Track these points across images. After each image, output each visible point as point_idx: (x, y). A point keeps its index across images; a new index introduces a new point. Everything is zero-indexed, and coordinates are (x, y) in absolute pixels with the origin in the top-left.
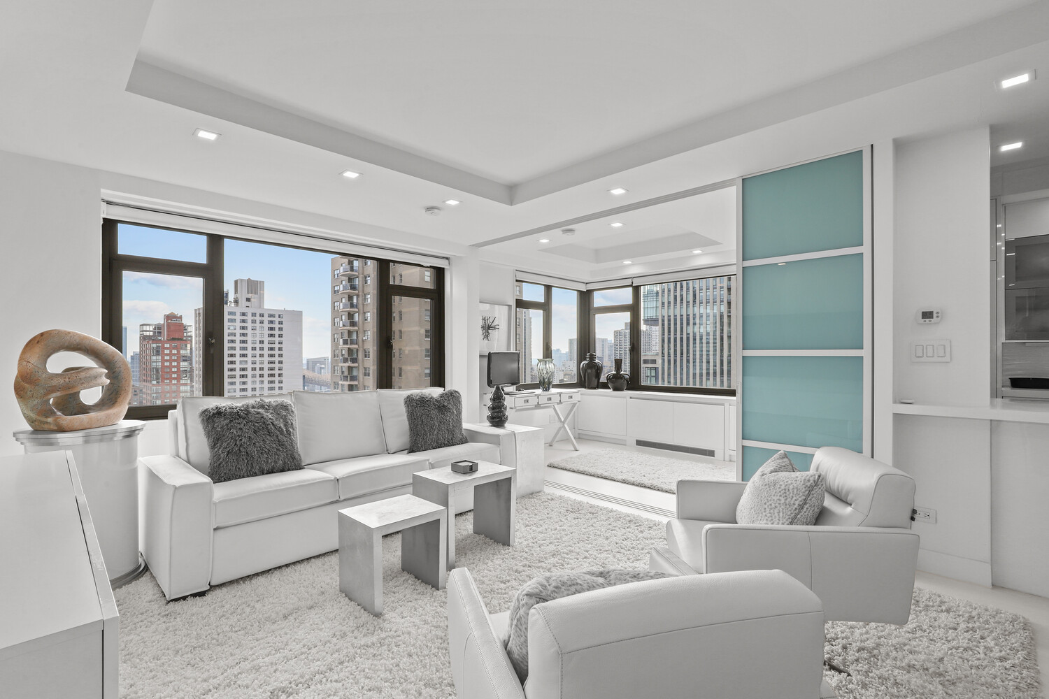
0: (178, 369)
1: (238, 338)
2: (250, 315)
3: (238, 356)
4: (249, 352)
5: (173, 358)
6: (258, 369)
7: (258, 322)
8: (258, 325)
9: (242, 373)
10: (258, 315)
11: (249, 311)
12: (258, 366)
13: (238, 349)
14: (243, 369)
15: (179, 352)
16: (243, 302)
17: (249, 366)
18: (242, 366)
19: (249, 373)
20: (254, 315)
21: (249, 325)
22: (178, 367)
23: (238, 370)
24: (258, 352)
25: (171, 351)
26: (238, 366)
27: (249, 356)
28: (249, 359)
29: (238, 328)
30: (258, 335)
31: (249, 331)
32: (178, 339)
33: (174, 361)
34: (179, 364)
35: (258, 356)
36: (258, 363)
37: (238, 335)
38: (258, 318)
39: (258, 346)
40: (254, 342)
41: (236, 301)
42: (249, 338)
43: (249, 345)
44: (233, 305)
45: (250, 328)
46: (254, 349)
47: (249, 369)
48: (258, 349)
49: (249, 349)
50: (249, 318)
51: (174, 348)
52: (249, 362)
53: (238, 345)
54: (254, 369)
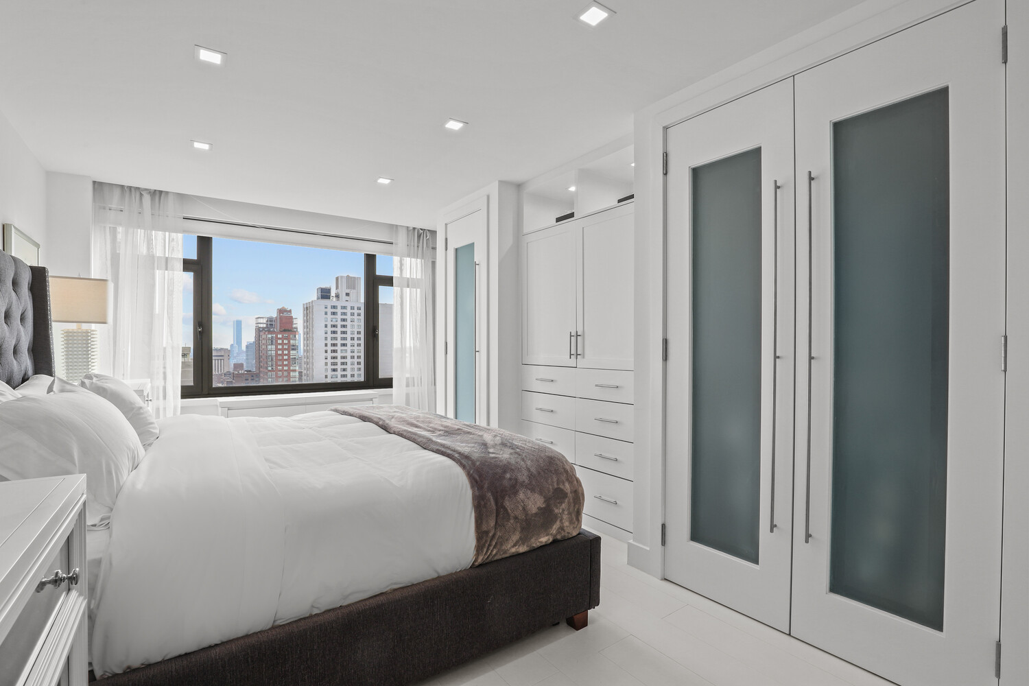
0: (289, 357)
1: (339, 329)
2: (349, 308)
3: (339, 345)
4: (349, 342)
5: (285, 347)
6: (356, 357)
7: (356, 314)
8: (356, 317)
9: (343, 360)
10: (356, 308)
11: (349, 305)
12: (356, 354)
13: (339, 339)
14: (344, 358)
15: (289, 342)
16: (343, 296)
17: (349, 354)
18: (343, 355)
19: (349, 360)
20: (352, 308)
21: (349, 317)
22: (288, 355)
23: (339, 358)
24: (356, 342)
25: (283, 341)
26: (339, 355)
27: (349, 345)
28: (349, 348)
29: (339, 320)
30: (356, 326)
31: (348, 323)
32: (289, 331)
33: (285, 349)
34: (289, 352)
35: (356, 345)
36: (356, 351)
37: (339, 326)
38: (356, 311)
39: (356, 336)
40: (352, 333)
41: (337, 296)
42: (349, 330)
43: (349, 336)
44: (334, 299)
45: (349, 320)
46: (352, 339)
47: (349, 357)
48: (356, 339)
49: (349, 339)
50: (349, 311)
51: (286, 339)
52: (349, 351)
53: (339, 335)
54: (353, 357)
